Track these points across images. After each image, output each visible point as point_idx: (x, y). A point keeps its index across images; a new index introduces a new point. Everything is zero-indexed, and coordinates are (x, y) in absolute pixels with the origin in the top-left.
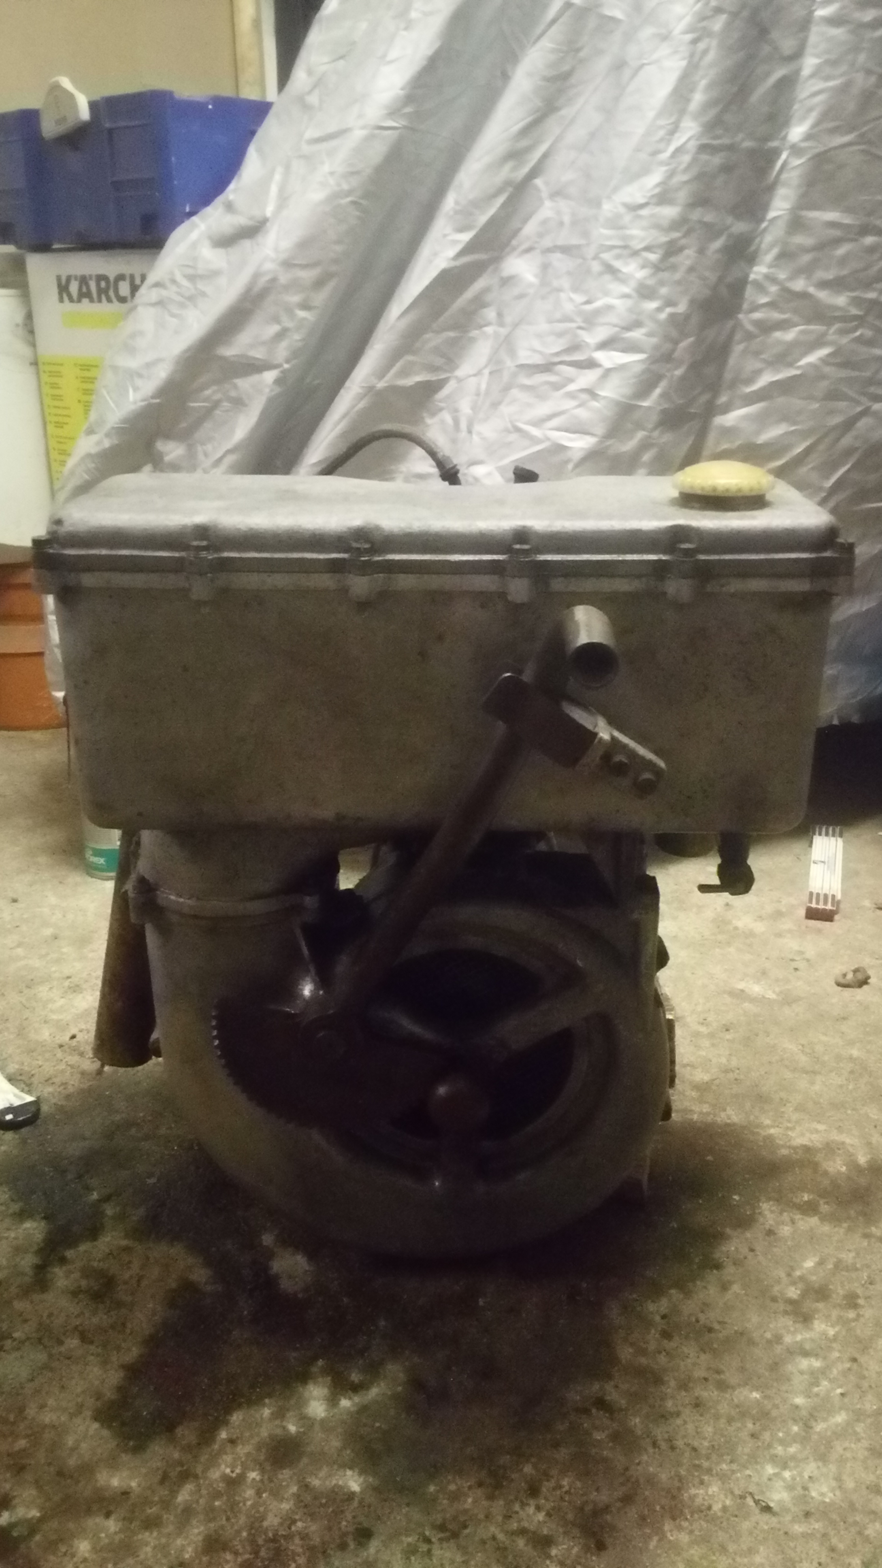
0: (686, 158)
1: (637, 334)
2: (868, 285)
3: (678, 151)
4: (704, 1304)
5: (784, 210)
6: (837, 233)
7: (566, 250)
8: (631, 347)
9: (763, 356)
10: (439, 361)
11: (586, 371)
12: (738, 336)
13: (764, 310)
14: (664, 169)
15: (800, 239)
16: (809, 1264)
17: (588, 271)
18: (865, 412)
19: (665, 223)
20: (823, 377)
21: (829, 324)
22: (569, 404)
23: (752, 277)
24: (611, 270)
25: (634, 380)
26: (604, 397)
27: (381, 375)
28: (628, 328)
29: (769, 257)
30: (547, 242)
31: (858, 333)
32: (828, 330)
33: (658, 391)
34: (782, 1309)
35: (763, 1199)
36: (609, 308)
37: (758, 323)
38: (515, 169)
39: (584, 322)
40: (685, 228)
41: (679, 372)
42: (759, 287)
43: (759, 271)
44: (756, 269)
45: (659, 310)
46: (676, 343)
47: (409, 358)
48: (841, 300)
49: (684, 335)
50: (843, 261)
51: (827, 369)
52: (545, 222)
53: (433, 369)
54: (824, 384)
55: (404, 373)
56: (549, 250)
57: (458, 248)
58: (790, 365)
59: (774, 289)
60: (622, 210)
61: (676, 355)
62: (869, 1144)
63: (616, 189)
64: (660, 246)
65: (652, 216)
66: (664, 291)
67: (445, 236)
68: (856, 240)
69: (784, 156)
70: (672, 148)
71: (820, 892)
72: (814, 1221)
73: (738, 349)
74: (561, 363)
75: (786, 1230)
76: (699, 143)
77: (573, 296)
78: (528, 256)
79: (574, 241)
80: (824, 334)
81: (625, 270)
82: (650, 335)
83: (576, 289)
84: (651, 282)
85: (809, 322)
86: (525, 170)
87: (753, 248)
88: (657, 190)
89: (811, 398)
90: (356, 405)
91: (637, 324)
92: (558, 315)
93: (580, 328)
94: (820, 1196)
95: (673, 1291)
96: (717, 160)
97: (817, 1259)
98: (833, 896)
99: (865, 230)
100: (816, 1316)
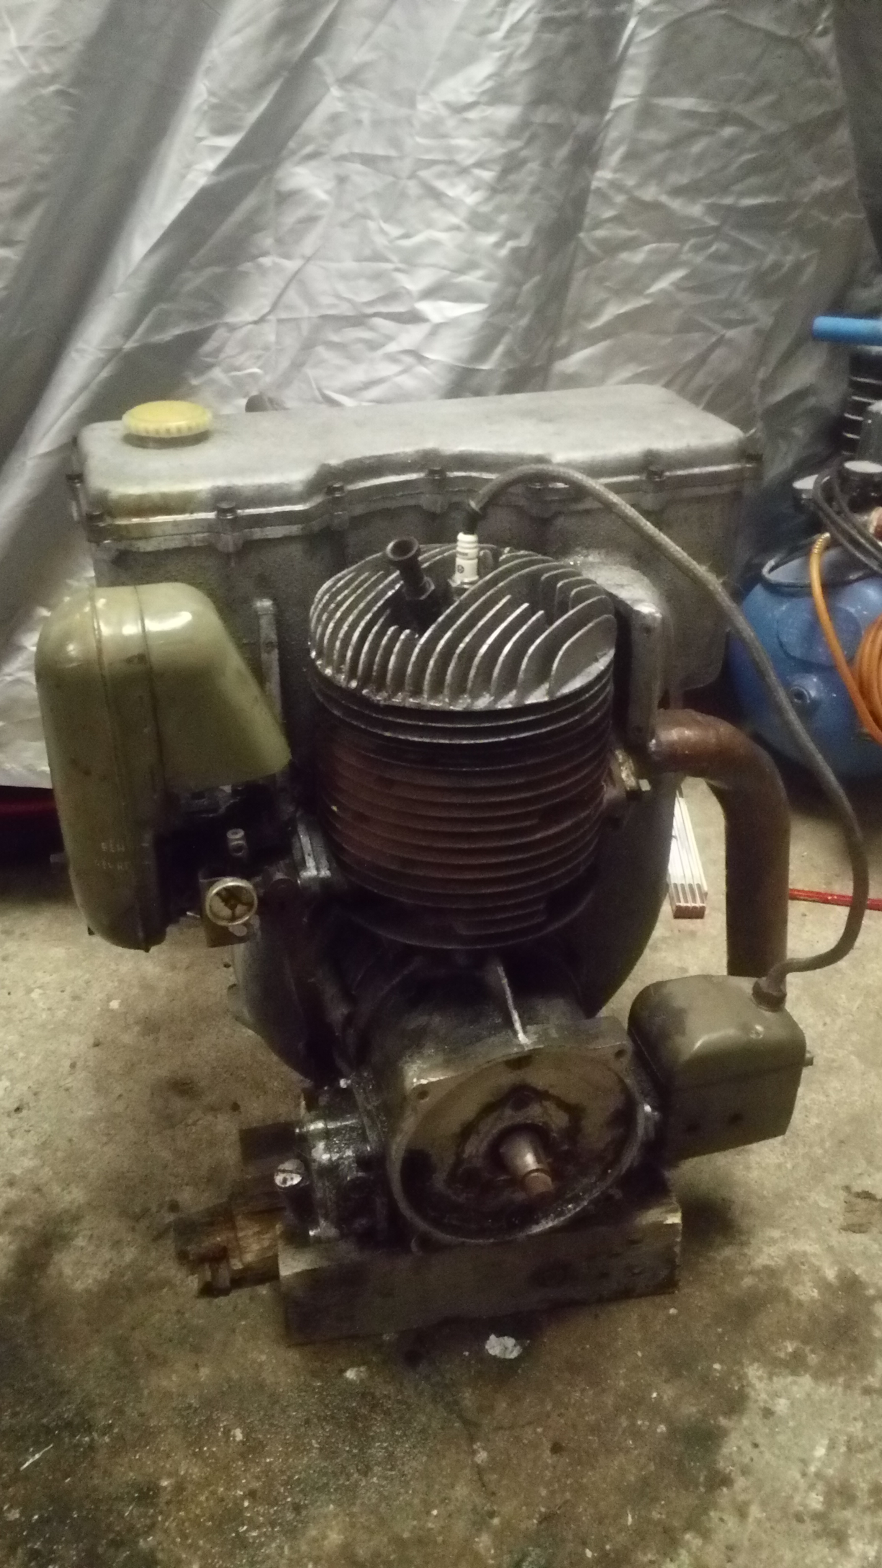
0: (526, 39)
1: (472, 278)
2: (725, 189)
3: (515, 28)
4: (730, 1548)
5: (633, 97)
6: (692, 125)
7: (368, 160)
8: (464, 296)
9: (608, 284)
10: (202, 306)
11: (409, 327)
12: (579, 262)
13: (609, 225)
14: (497, 54)
15: (653, 135)
16: (820, 1452)
17: (403, 195)
18: (721, 341)
19: (501, 130)
20: (676, 305)
21: (683, 240)
22: (387, 369)
23: (595, 184)
24: (436, 195)
25: (471, 338)
26: (434, 362)
27: (128, 333)
28: (461, 270)
29: (615, 158)
30: (340, 146)
31: (713, 248)
32: (681, 248)
33: (500, 349)
34: (810, 1531)
35: (746, 1361)
36: (434, 244)
37: (602, 243)
38: (291, 44)
39: (401, 261)
40: (527, 134)
41: (524, 322)
42: (604, 197)
43: (603, 176)
44: (599, 174)
45: (498, 245)
46: (519, 285)
47: (164, 306)
48: (696, 210)
49: (528, 272)
50: (699, 160)
51: (682, 296)
52: (334, 118)
53: (193, 316)
54: (677, 314)
55: (159, 326)
56: (343, 158)
57: (219, 158)
58: (639, 293)
59: (620, 199)
60: (444, 112)
61: (520, 301)
62: (830, 1249)
63: (434, 83)
64: (493, 161)
65: (484, 119)
66: (503, 219)
67: (200, 139)
68: (712, 133)
69: (632, 24)
70: (505, 26)
71: (683, 882)
72: (806, 1381)
73: (579, 275)
74: (376, 315)
75: (781, 1405)
76: (540, 16)
77: (386, 227)
78: (313, 163)
79: (380, 151)
80: (678, 252)
81: (451, 193)
82: (488, 278)
83: (388, 218)
84: (485, 209)
85: (660, 238)
86: (304, 45)
87: (595, 148)
88: (489, 84)
89: (661, 332)
90: (98, 374)
91: (470, 266)
92: (367, 252)
93: (398, 270)
94: (805, 1342)
95: (688, 1536)
96: (562, 39)
97: (826, 1442)
98: (699, 887)
99: (724, 119)
100: (850, 1532)
